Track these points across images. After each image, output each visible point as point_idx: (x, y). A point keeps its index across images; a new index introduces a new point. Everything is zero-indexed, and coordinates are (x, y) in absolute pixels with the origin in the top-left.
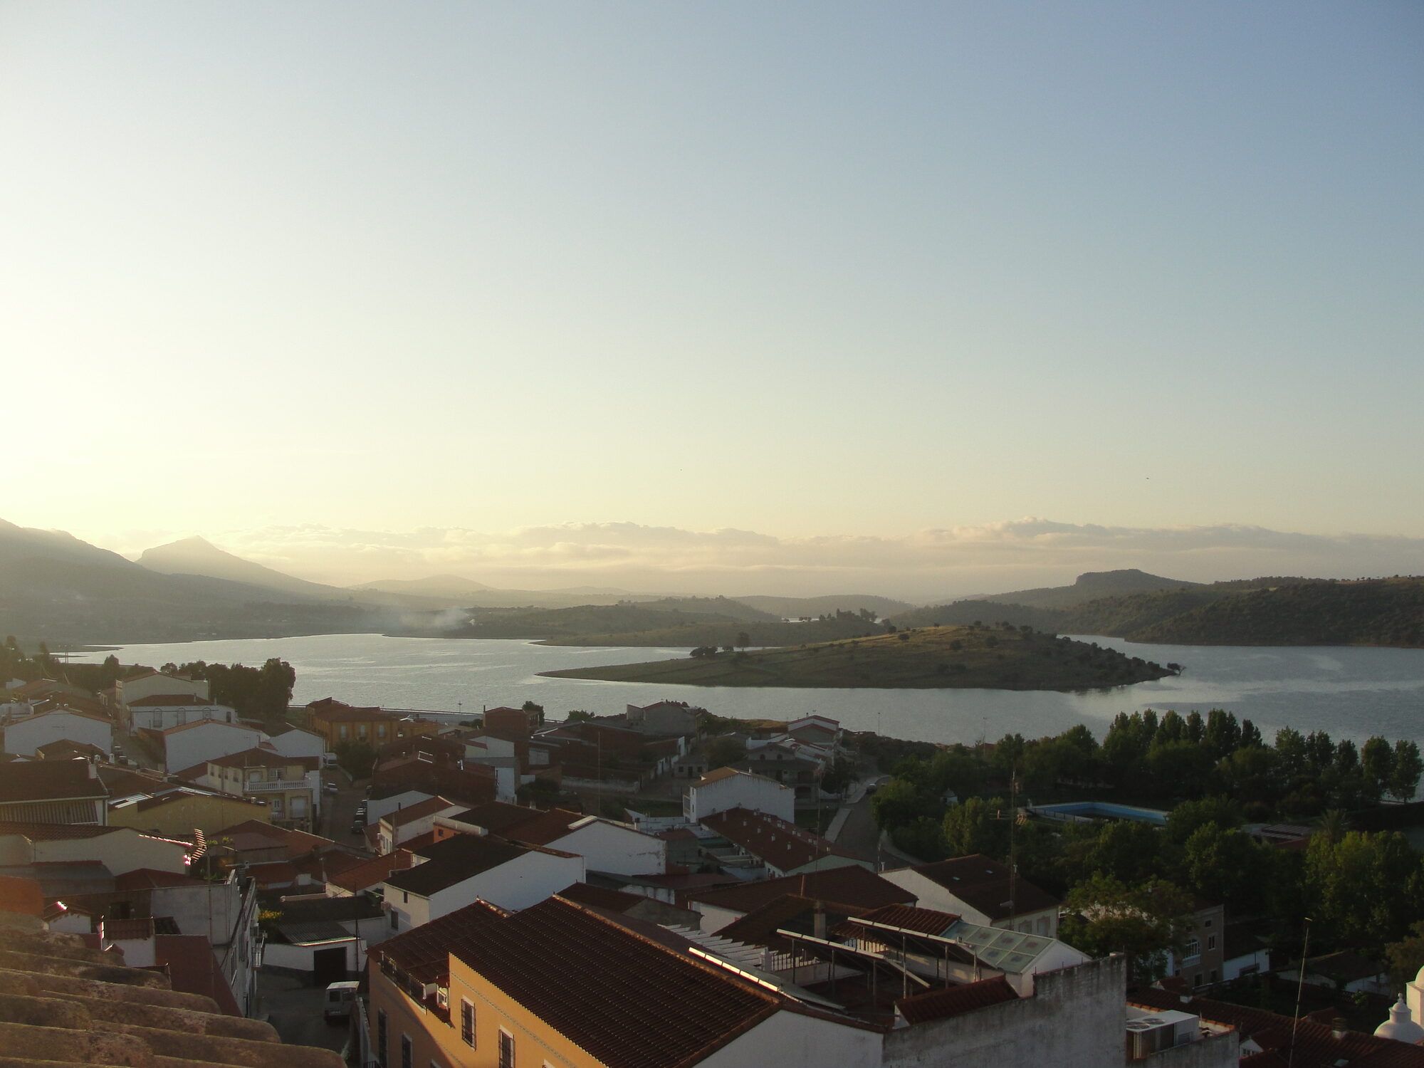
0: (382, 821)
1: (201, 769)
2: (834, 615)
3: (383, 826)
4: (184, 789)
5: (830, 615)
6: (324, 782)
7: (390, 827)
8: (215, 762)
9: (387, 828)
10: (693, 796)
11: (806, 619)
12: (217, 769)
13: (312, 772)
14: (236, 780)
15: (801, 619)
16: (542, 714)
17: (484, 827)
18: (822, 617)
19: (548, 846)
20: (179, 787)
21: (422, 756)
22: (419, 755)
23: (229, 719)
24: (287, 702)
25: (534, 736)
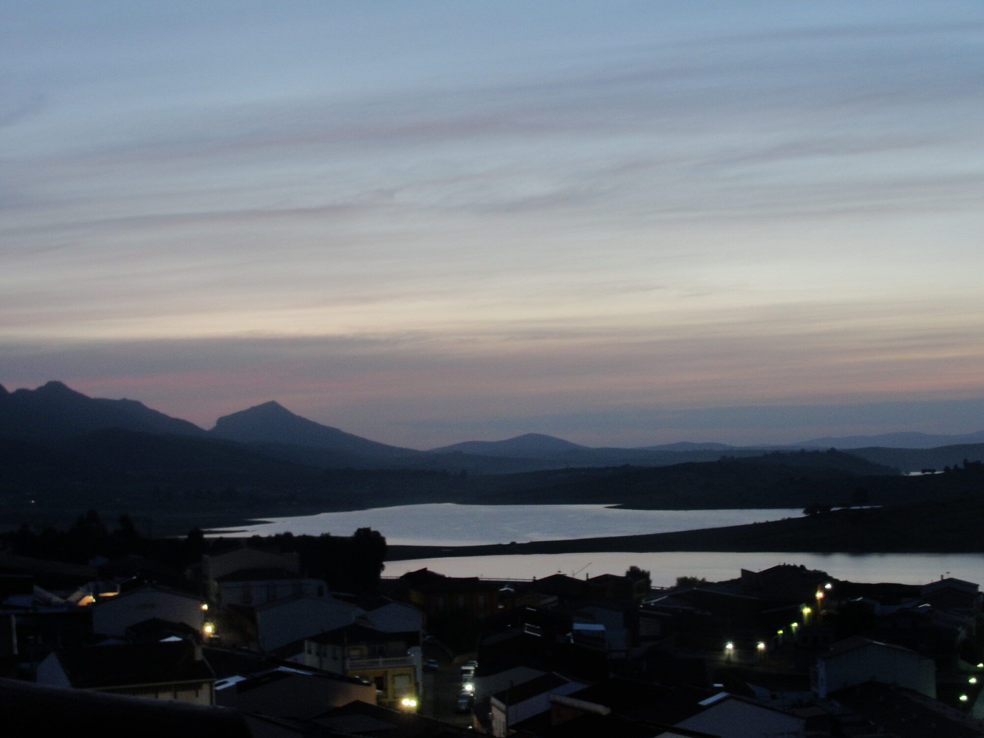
0: (494, 700)
1: (297, 647)
2: (961, 466)
3: (495, 705)
4: (283, 669)
5: (956, 466)
6: (424, 658)
7: (503, 706)
8: (312, 639)
9: (499, 708)
10: (821, 670)
11: (929, 471)
12: (314, 646)
13: (413, 648)
14: (335, 658)
15: (924, 471)
16: (649, 582)
17: (605, 705)
18: (947, 469)
19: (680, 725)
20: (277, 666)
21: (529, 629)
22: (526, 628)
23: (320, 593)
24: (379, 573)
25: (643, 605)
